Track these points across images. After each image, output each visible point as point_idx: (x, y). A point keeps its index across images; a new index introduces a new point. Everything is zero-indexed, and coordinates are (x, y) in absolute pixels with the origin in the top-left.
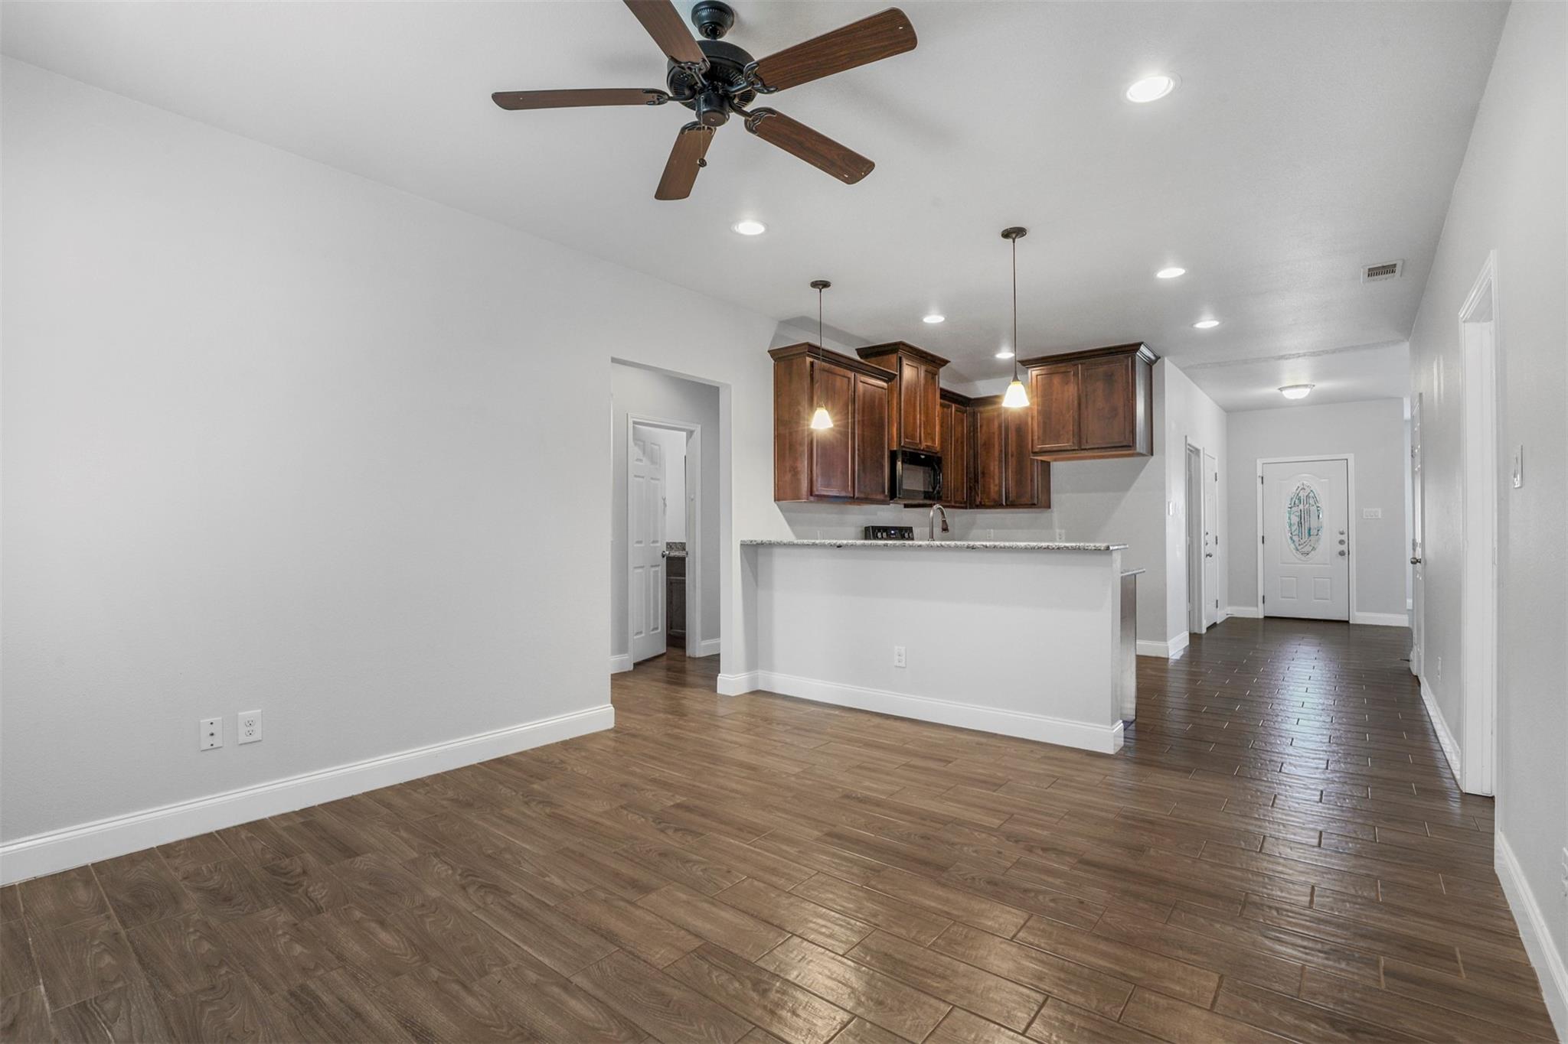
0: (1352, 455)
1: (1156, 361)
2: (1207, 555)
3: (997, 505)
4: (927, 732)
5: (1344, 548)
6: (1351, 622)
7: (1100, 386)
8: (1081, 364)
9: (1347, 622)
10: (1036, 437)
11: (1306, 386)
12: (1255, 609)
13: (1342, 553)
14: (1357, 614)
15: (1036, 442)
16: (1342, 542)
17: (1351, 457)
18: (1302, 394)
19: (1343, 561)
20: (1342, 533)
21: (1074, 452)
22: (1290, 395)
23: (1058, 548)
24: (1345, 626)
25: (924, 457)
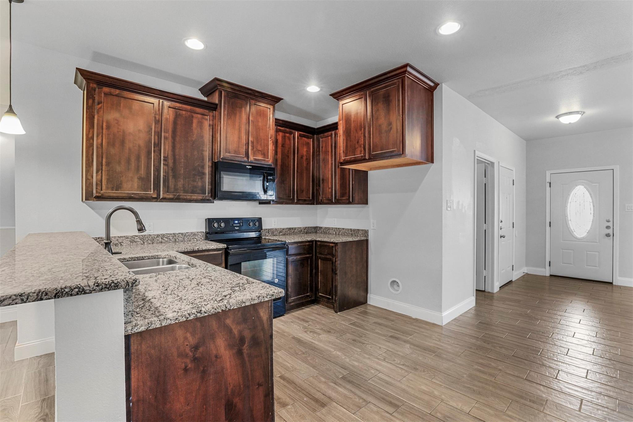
1: (435, 88)
2: (501, 237)
3: (330, 202)
5: (610, 231)
6: (614, 284)
7: (380, 106)
8: (369, 91)
9: (611, 283)
12: (543, 270)
13: (608, 235)
14: (619, 278)
15: (342, 154)
16: (608, 227)
18: (574, 119)
19: (609, 240)
20: (608, 221)
22: (565, 120)
24: (609, 287)
25: (251, 167)
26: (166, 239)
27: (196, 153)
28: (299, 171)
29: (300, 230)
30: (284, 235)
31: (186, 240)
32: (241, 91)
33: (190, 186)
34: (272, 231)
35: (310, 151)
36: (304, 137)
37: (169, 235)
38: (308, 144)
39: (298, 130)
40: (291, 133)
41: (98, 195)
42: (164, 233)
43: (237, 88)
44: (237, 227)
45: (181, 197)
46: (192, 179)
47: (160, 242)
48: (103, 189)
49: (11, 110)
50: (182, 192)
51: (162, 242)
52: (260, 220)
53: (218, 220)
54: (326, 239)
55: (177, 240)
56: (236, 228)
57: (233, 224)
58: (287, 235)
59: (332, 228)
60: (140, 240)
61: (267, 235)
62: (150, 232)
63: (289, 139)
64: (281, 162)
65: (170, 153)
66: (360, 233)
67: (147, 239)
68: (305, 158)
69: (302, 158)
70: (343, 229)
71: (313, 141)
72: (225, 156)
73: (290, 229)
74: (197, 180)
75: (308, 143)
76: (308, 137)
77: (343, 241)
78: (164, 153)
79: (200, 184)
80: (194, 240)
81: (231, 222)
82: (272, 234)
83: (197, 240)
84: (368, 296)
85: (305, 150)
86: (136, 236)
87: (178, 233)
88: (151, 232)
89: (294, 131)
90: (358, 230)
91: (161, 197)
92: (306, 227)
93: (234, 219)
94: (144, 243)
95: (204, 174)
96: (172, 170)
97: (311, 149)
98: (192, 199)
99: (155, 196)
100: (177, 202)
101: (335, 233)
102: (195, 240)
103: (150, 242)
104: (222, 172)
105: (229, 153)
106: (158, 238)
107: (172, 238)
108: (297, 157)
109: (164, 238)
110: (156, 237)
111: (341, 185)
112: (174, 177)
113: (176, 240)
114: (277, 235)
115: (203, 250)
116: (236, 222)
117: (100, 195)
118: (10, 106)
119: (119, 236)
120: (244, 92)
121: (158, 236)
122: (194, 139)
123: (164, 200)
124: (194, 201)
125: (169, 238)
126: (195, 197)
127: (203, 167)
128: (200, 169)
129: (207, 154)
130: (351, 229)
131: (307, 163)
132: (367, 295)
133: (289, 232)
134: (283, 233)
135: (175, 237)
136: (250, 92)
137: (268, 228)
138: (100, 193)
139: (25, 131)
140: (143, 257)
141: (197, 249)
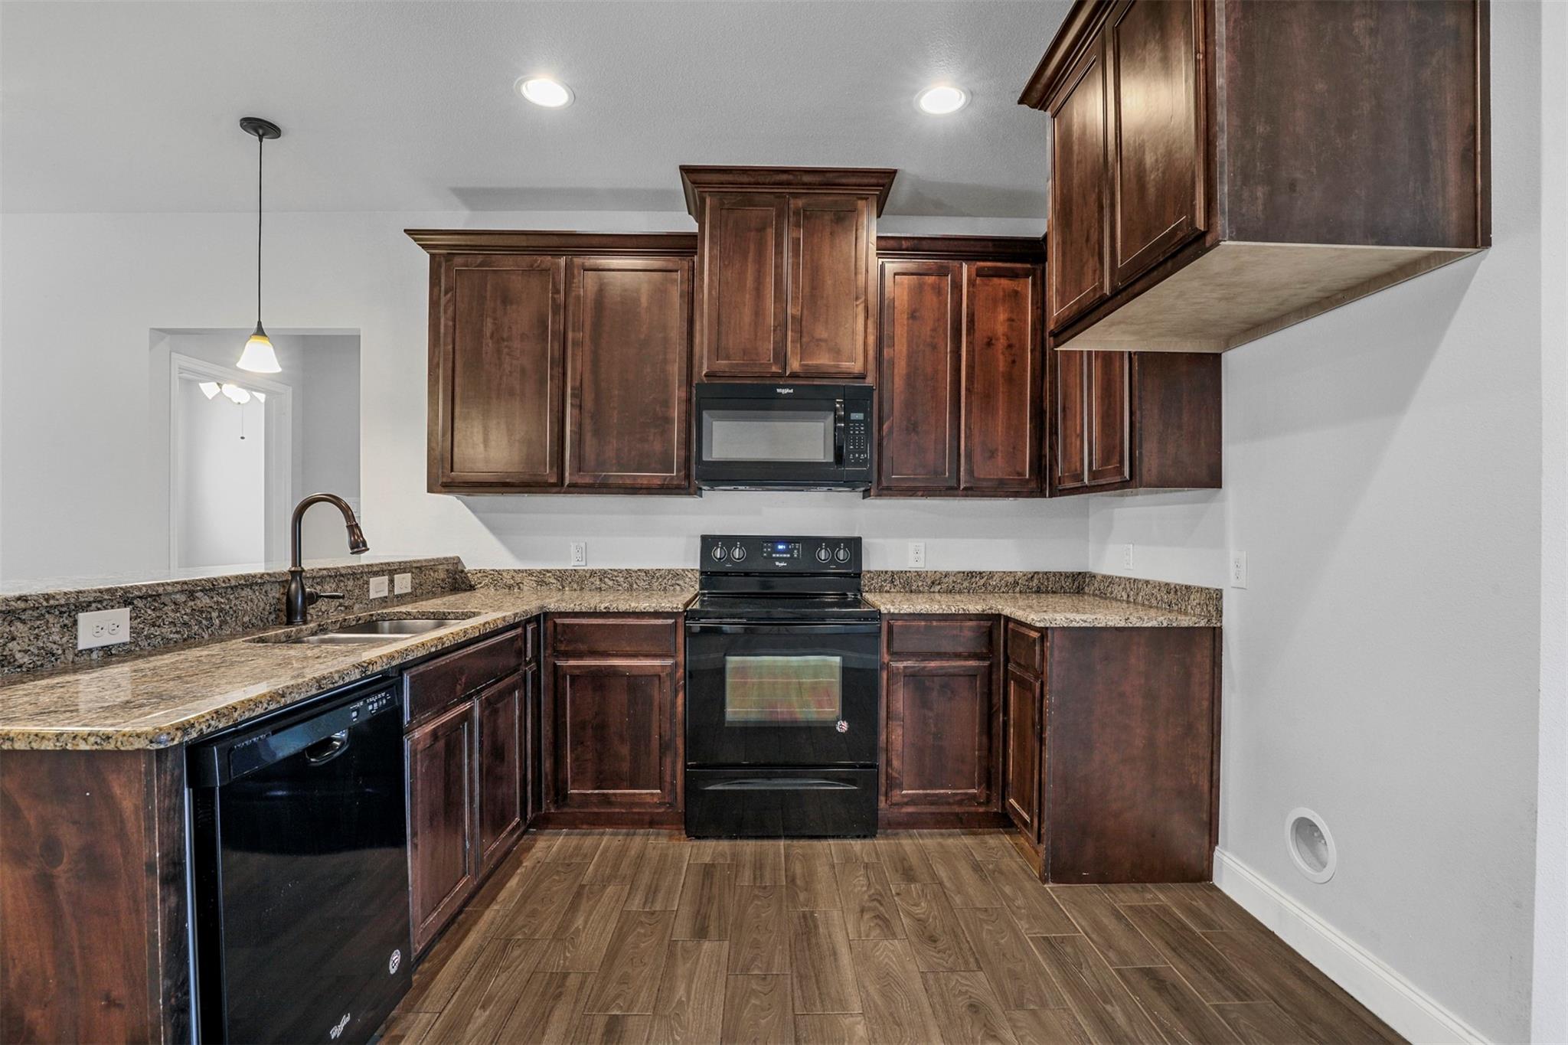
3: (1078, 485)
25: (792, 391)
26: (611, 583)
27: (649, 370)
28: (978, 387)
29: (1011, 580)
30: (949, 591)
31: (655, 588)
32: (759, 184)
33: (633, 453)
34: (905, 582)
35: (1026, 321)
36: (1000, 276)
37: (616, 574)
38: (1016, 296)
39: (970, 257)
40: (942, 272)
41: (445, 480)
42: (606, 567)
43: (745, 179)
44: (780, 560)
45: (611, 481)
46: (638, 436)
47: (596, 588)
48: (455, 469)
49: (260, 332)
50: (614, 469)
51: (600, 588)
52: (854, 545)
53: (729, 541)
54: (1019, 614)
55: (635, 586)
56: (777, 563)
57: (770, 554)
58: (960, 592)
59: (1120, 578)
60: (555, 581)
61: (888, 588)
62: (577, 563)
63: (939, 291)
64: (908, 365)
65: (587, 377)
66: (1195, 598)
67: (570, 580)
68: (1001, 344)
69: (989, 343)
70: (1147, 582)
71: (1034, 284)
72: (715, 368)
73: (971, 575)
74: (651, 438)
75: (1016, 292)
76: (1013, 275)
77: (1074, 624)
78: (573, 379)
79: (657, 447)
80: (674, 590)
81: (767, 547)
82: (904, 587)
83: (682, 590)
84: (1216, 854)
85: (1002, 316)
86: (548, 571)
87: (636, 569)
88: (581, 563)
89: (956, 263)
90: (1186, 586)
91: (567, 482)
92: (1037, 573)
93: (774, 540)
94: (563, 587)
95: (668, 420)
96: (592, 418)
97: (1025, 313)
98: (637, 486)
99: (553, 480)
100: (603, 493)
101: (1125, 598)
102: (678, 588)
103: (575, 586)
104: (704, 412)
105: (728, 358)
106: (592, 580)
107: (622, 579)
108: (970, 343)
109: (606, 580)
110: (588, 575)
111: (1103, 418)
112: (597, 433)
113: (631, 586)
114: (920, 592)
115: (619, 612)
116: (781, 547)
117: (449, 480)
118: (259, 323)
119: (517, 568)
120: (769, 184)
121: (593, 573)
122: (642, 337)
123: (576, 488)
124: (645, 491)
125: (617, 581)
126: (645, 476)
127: (666, 404)
128: (658, 409)
129: (675, 370)
130: (1167, 584)
131: (1010, 359)
132: (1212, 850)
133: (966, 584)
134: (944, 586)
135: (629, 579)
136: (784, 177)
137: (890, 568)
138: (449, 477)
139: (281, 366)
140: (444, 613)
141: (605, 608)
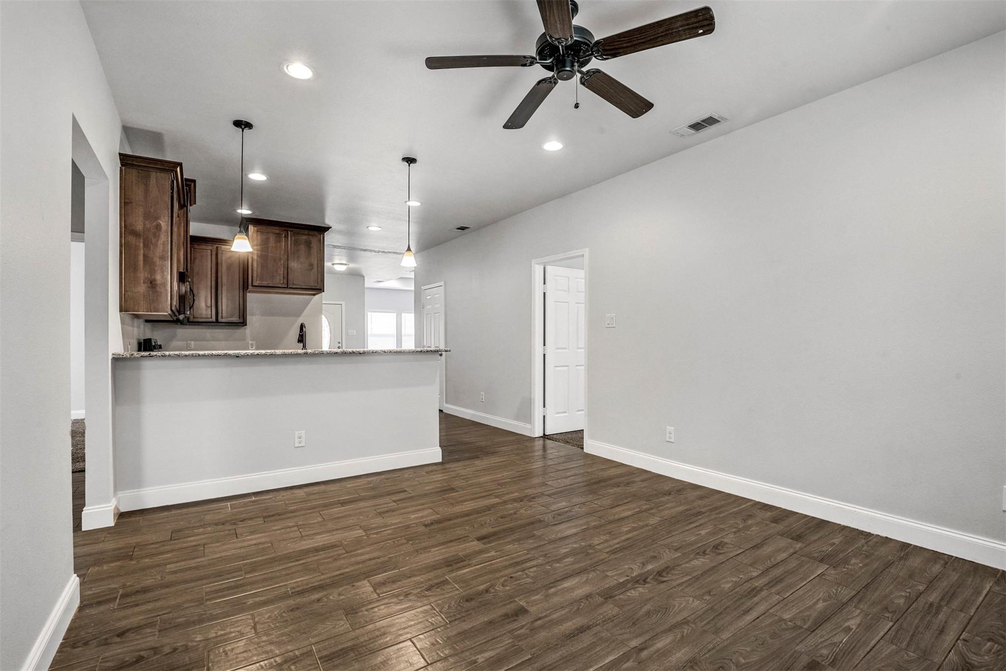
0: (344, 302)
4: (349, 485)
7: (303, 247)
8: (290, 231)
10: (255, 275)
11: (346, 264)
15: (255, 279)
17: (343, 303)
18: (343, 268)
21: (284, 289)
23: (427, 352)
